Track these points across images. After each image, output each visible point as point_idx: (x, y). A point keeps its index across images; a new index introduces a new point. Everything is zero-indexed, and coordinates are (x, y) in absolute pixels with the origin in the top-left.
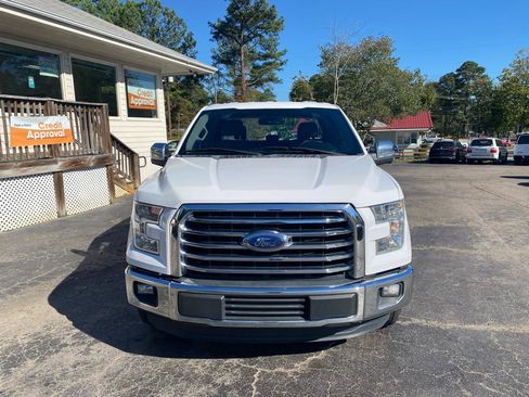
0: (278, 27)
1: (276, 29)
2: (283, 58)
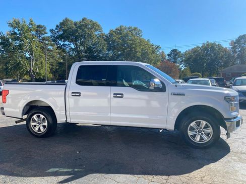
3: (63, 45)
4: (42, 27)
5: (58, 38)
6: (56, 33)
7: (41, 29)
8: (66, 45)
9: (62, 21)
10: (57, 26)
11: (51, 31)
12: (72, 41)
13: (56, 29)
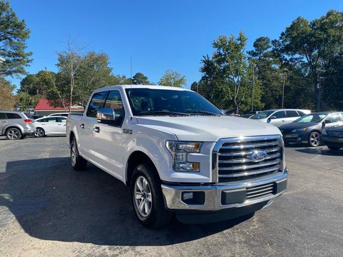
0: (25, 36)
1: (23, 36)
2: (30, 58)
3: (291, 60)
4: (264, 40)
5: (282, 51)
6: (279, 45)
7: (263, 42)
8: (296, 59)
9: (289, 26)
10: (283, 34)
11: (274, 42)
12: (304, 52)
13: (281, 38)
